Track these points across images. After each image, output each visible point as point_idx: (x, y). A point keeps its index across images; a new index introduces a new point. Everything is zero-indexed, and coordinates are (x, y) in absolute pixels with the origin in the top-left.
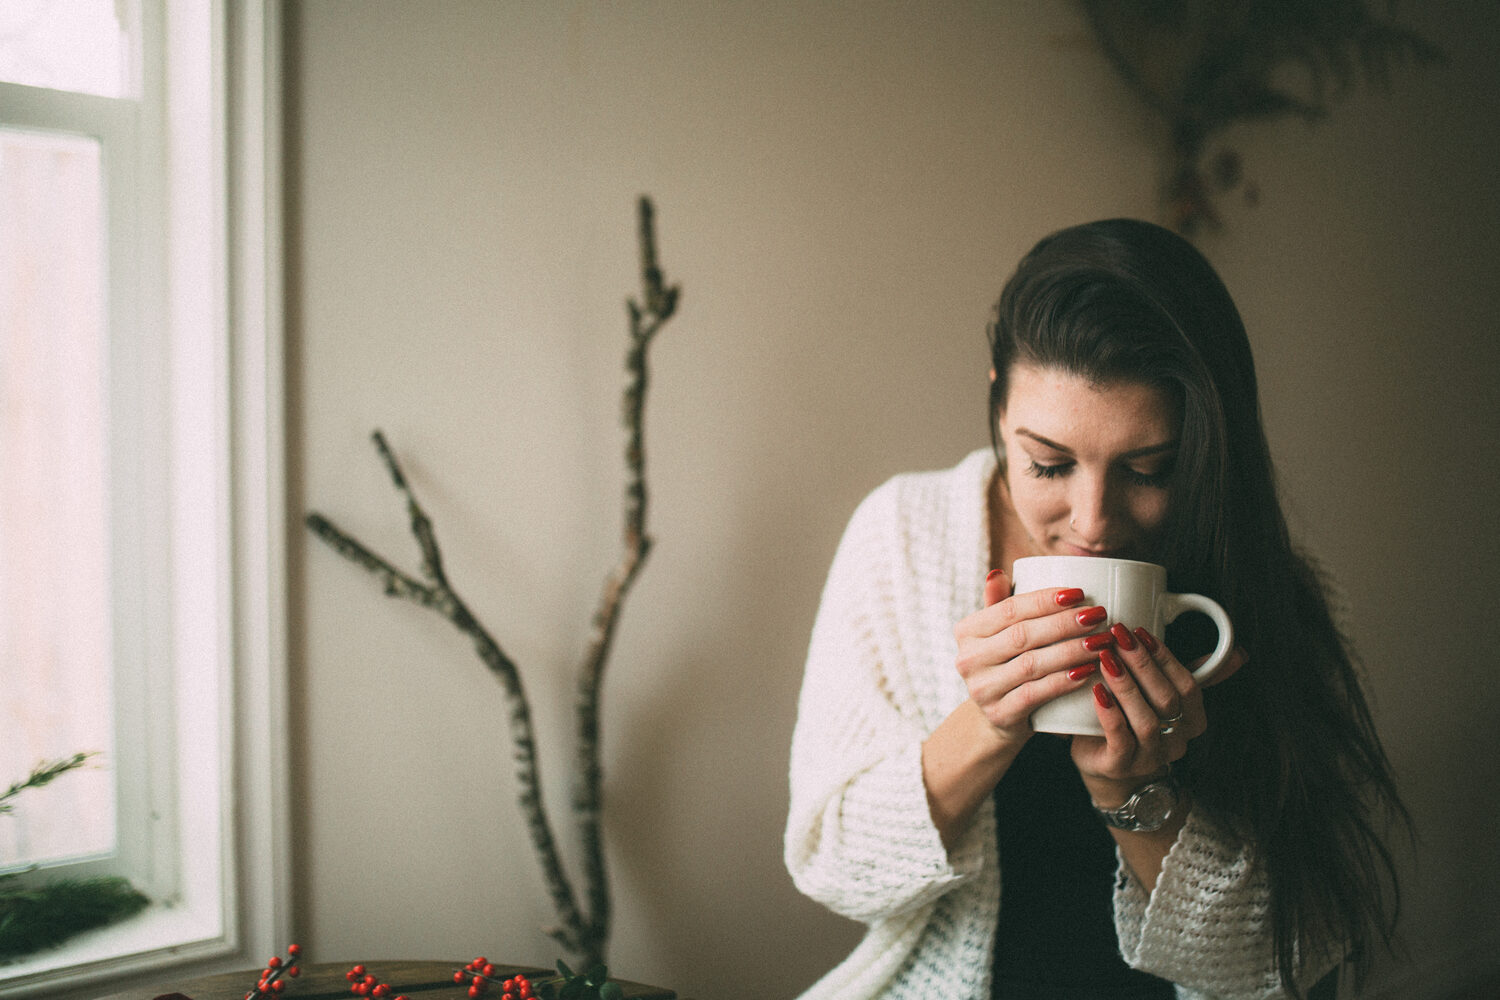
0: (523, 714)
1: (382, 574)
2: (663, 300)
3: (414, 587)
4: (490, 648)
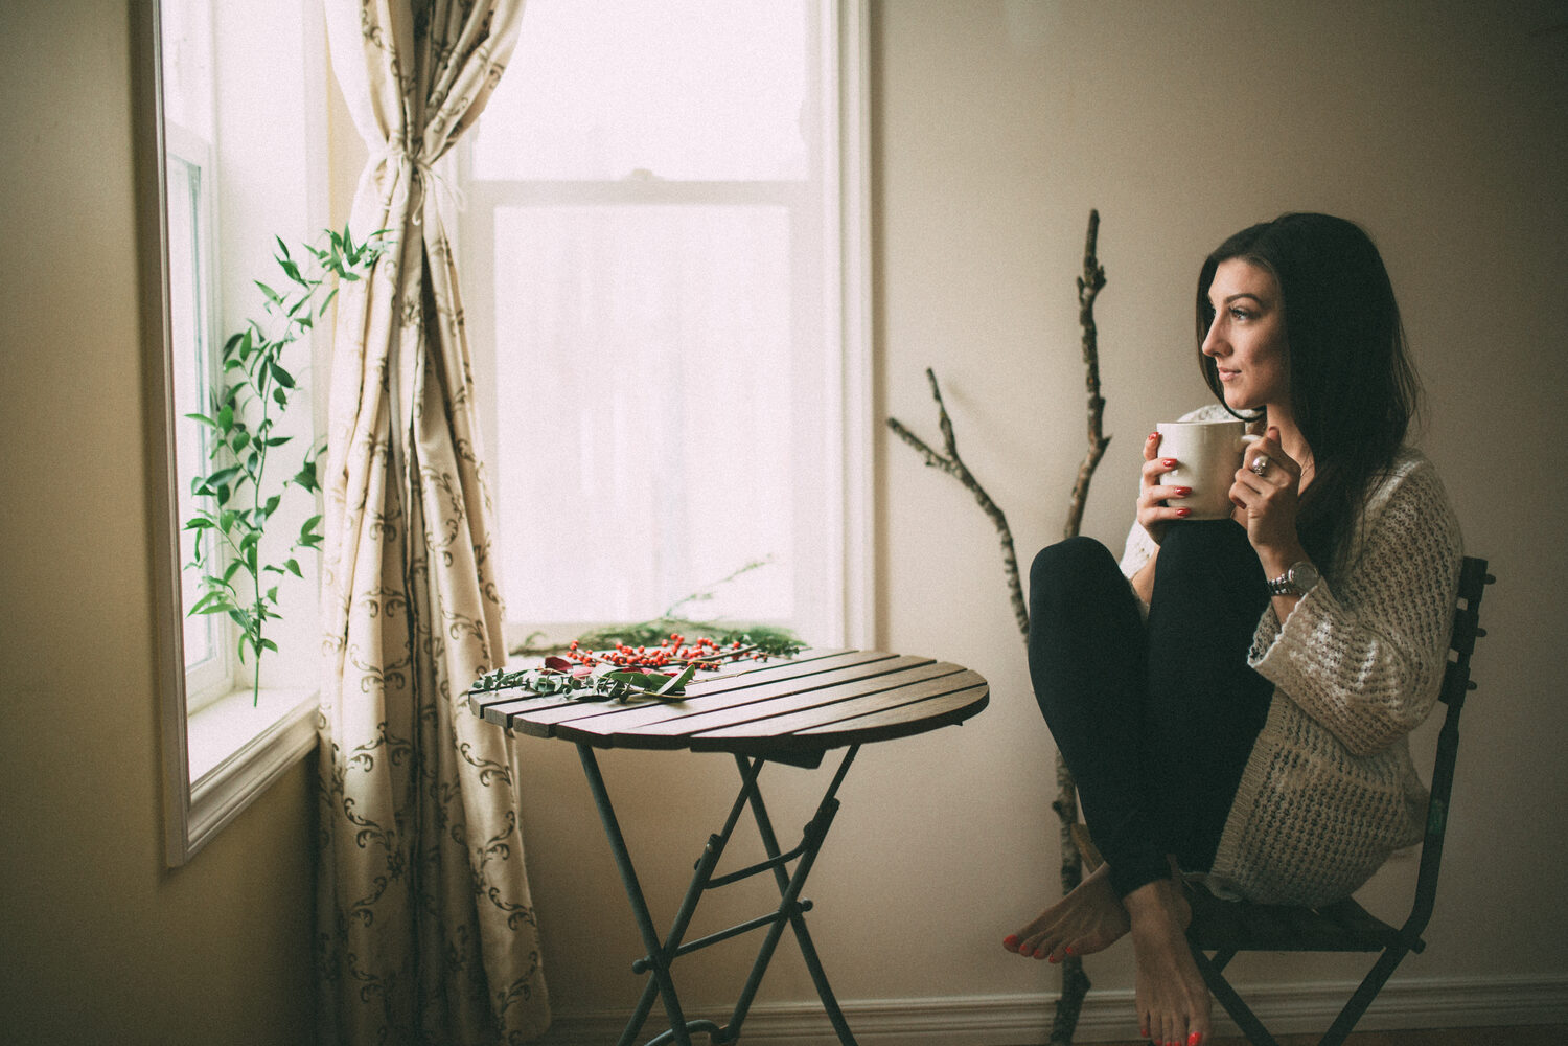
0: (1009, 543)
1: (925, 452)
2: (1095, 278)
3: (940, 459)
4: (984, 500)
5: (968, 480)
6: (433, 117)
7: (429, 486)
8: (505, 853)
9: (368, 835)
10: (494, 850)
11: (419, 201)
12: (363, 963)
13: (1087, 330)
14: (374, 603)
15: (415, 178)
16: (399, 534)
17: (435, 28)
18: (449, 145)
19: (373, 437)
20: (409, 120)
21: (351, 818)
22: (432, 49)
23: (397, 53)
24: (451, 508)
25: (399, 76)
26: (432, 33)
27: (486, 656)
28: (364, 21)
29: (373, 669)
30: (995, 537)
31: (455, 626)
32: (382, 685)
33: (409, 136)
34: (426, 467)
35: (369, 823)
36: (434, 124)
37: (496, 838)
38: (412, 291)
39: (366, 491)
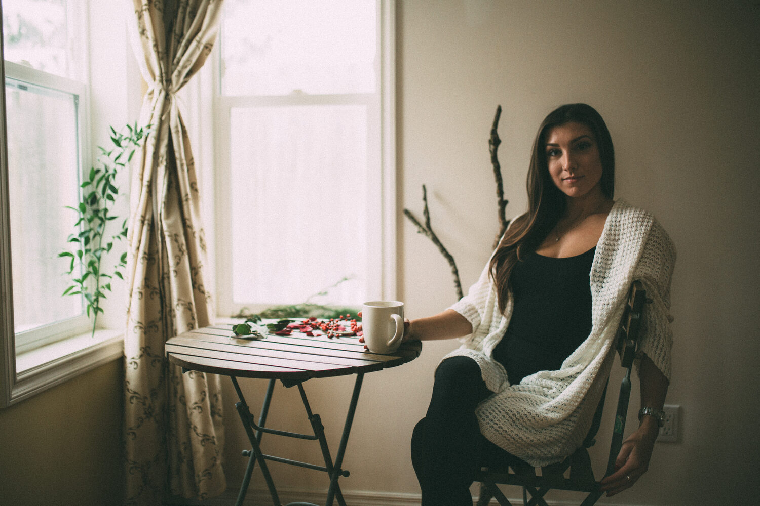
0: (456, 272)
1: (418, 226)
3: (424, 229)
4: (443, 250)
5: (436, 240)
6: (175, 69)
7: (168, 240)
8: (200, 410)
9: (134, 398)
10: (195, 408)
11: (168, 109)
12: (131, 457)
13: (495, 166)
14: (141, 293)
15: (167, 99)
16: (157, 261)
17: (177, 28)
18: (185, 82)
19: (144, 217)
20: (163, 71)
21: (128, 390)
22: (175, 38)
23: (156, 40)
24: (178, 250)
25: (158, 52)
26: (175, 30)
27: (193, 318)
28: (139, 27)
29: (139, 323)
30: (449, 269)
31: (178, 305)
32: (143, 330)
33: (164, 79)
34: (166, 231)
35: (135, 393)
36: (176, 73)
37: (196, 403)
38: (163, 150)
39: (140, 241)
